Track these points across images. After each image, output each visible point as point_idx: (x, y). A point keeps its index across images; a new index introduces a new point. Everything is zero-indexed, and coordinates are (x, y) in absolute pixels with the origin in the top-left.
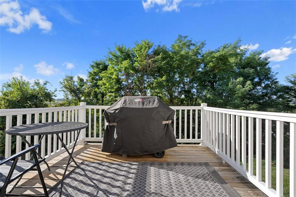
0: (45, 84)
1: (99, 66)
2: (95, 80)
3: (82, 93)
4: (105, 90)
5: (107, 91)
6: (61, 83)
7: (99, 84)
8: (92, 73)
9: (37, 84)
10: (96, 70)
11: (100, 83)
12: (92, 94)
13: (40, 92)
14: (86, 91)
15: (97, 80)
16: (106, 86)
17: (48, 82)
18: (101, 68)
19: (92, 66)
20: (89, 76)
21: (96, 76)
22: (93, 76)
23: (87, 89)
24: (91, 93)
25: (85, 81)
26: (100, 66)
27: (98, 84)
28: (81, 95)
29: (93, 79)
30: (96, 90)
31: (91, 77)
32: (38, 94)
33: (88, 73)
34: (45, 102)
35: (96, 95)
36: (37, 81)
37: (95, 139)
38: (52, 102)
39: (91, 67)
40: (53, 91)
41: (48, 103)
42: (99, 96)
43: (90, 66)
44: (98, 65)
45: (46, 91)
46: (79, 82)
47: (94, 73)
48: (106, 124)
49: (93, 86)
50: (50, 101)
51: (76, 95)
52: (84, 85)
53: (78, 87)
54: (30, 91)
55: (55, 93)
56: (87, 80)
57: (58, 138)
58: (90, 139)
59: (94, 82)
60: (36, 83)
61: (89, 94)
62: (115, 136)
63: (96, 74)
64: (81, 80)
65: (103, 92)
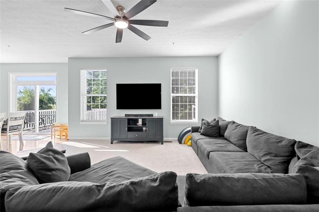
0: (49, 91)
13: (45, 97)
17: (51, 89)
32: (44, 98)
34: (49, 105)
38: (55, 105)
41: (52, 105)
57: (48, 117)
60: (42, 90)
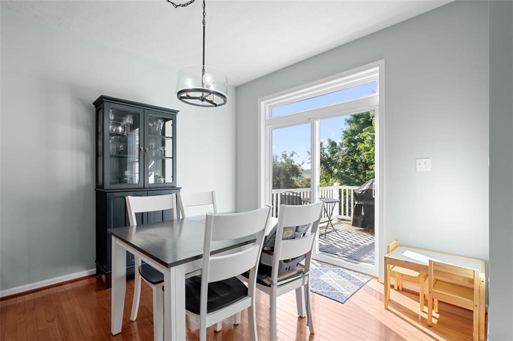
0: (292, 155)
1: (358, 120)
2: (353, 142)
3: (334, 163)
4: (369, 158)
5: (371, 159)
6: (309, 153)
7: (359, 149)
8: (349, 132)
9: (285, 156)
10: (354, 127)
11: (361, 146)
12: (349, 165)
13: (288, 166)
14: (340, 161)
15: (355, 142)
16: (370, 152)
17: (295, 153)
18: (362, 122)
19: (349, 122)
20: (343, 137)
21: (355, 135)
22: (350, 137)
23: (341, 157)
24: (346, 163)
25: (338, 145)
26: (361, 119)
27: (357, 149)
28: (333, 168)
29: (350, 141)
30: (355, 157)
31: (347, 139)
33: (343, 133)
35: (355, 164)
36: (284, 153)
37: (347, 217)
39: (347, 124)
40: (300, 163)
42: (360, 167)
43: (345, 122)
44: (357, 117)
45: (293, 163)
46: (330, 147)
47: (352, 131)
48: (356, 203)
49: (350, 152)
50: (297, 176)
51: (327, 167)
52: (337, 152)
53: (329, 156)
54: (278, 166)
55: (302, 166)
56: (341, 144)
58: (342, 217)
59: (351, 145)
60: (283, 155)
61: (344, 166)
62: (363, 214)
63: (354, 133)
64: (333, 144)
65: (366, 161)
